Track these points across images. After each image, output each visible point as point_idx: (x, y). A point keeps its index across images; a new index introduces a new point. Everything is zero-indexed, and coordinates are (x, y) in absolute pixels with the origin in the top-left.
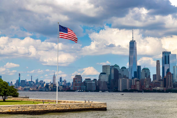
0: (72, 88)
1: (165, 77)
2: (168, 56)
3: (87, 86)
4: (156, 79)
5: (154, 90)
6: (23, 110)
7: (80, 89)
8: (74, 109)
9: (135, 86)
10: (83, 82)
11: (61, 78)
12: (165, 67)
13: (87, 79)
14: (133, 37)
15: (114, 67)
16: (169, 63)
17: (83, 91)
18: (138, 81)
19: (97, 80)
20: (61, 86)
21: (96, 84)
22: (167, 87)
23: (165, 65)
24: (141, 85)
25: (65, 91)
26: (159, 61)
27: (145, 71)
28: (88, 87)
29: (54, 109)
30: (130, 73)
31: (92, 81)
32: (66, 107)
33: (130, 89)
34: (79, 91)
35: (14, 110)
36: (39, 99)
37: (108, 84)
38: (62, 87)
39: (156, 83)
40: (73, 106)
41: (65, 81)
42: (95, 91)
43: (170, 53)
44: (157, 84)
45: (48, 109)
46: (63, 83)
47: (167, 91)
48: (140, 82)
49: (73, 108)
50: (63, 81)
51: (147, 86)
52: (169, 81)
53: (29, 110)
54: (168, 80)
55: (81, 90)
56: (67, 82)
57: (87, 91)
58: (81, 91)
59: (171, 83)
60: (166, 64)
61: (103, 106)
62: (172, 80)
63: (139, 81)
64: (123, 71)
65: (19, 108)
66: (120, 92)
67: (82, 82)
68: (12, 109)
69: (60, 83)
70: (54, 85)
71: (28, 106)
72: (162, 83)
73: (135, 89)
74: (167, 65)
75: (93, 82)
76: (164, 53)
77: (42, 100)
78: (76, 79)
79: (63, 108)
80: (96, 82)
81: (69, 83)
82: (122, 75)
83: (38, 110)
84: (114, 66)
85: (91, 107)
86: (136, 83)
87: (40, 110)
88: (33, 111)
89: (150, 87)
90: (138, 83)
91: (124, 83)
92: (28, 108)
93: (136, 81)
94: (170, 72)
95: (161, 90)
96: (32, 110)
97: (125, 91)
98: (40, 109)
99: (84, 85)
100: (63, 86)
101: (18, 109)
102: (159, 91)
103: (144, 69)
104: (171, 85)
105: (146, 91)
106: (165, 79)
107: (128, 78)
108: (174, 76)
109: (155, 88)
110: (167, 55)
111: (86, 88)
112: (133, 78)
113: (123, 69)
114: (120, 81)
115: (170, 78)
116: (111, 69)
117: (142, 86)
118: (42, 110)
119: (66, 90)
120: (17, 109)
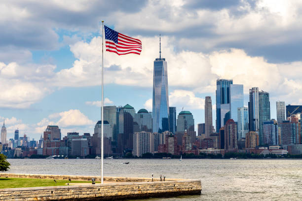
0: (40, 152)
1: (222, 129)
2: (228, 89)
3: (72, 147)
4: (204, 133)
5: (201, 154)
6: (60, 198)
7: (58, 152)
8: (146, 194)
9: (165, 146)
10: (62, 139)
11: (17, 132)
12: (222, 110)
13: (70, 134)
14: (160, 52)
15: (125, 110)
16: (229, 102)
17: (63, 158)
18: (171, 136)
19: (92, 135)
20: (19, 147)
21: (89, 144)
22: (227, 148)
23: (222, 105)
24: (178, 145)
25: (26, 157)
26: (210, 98)
27: (185, 117)
28: (72, 150)
29: (114, 194)
30: (155, 121)
31: (81, 137)
32: (133, 190)
33: (155, 152)
34: (55, 158)
35: (45, 198)
36: (42, 175)
37: (113, 144)
38: (20, 149)
39: (206, 141)
40: (145, 189)
41: (25, 138)
42: (86, 157)
43: (231, 82)
44: (208, 143)
45: (103, 195)
46: (22, 141)
47: (228, 156)
48: (175, 138)
49: (145, 192)
50: (21, 138)
51: (189, 147)
52: (231, 137)
53: (70, 197)
54: (228, 134)
55: (59, 156)
56: (30, 139)
57: (70, 157)
58: (60, 158)
59: (234, 140)
60: (223, 103)
61: (195, 187)
62: (236, 135)
63: (173, 136)
64: (142, 116)
65: (52, 192)
66: (136, 157)
67: (60, 138)
68: (40, 195)
69: (15, 141)
70: (4, 145)
71: (69, 189)
72: (217, 140)
73: (166, 151)
74: (226, 105)
75: (82, 139)
76: (219, 82)
77: (50, 175)
78: (50, 133)
79: (129, 193)
80: (89, 140)
81: (33, 142)
82: (140, 125)
83: (85, 196)
84: (124, 108)
85: (175, 190)
86: (167, 140)
87: (89, 196)
88: (76, 199)
89: (194, 148)
90: (171, 140)
91: (144, 140)
92: (68, 194)
93: (168, 136)
94: (232, 120)
95: (216, 154)
96: (76, 196)
97: (147, 156)
98: (88, 194)
99: (66, 145)
100: (23, 148)
101: (51, 194)
102: (212, 156)
103: (182, 114)
104: (234, 144)
105: (186, 156)
106: (222, 132)
107: (151, 131)
108: (239, 126)
109: (205, 150)
110: (225, 87)
111: (69, 150)
112: (160, 131)
113: (142, 114)
114: (137, 138)
115: (231, 130)
116: (118, 114)
117: (178, 147)
118: (93, 198)
119: (29, 155)
120: (49, 196)
